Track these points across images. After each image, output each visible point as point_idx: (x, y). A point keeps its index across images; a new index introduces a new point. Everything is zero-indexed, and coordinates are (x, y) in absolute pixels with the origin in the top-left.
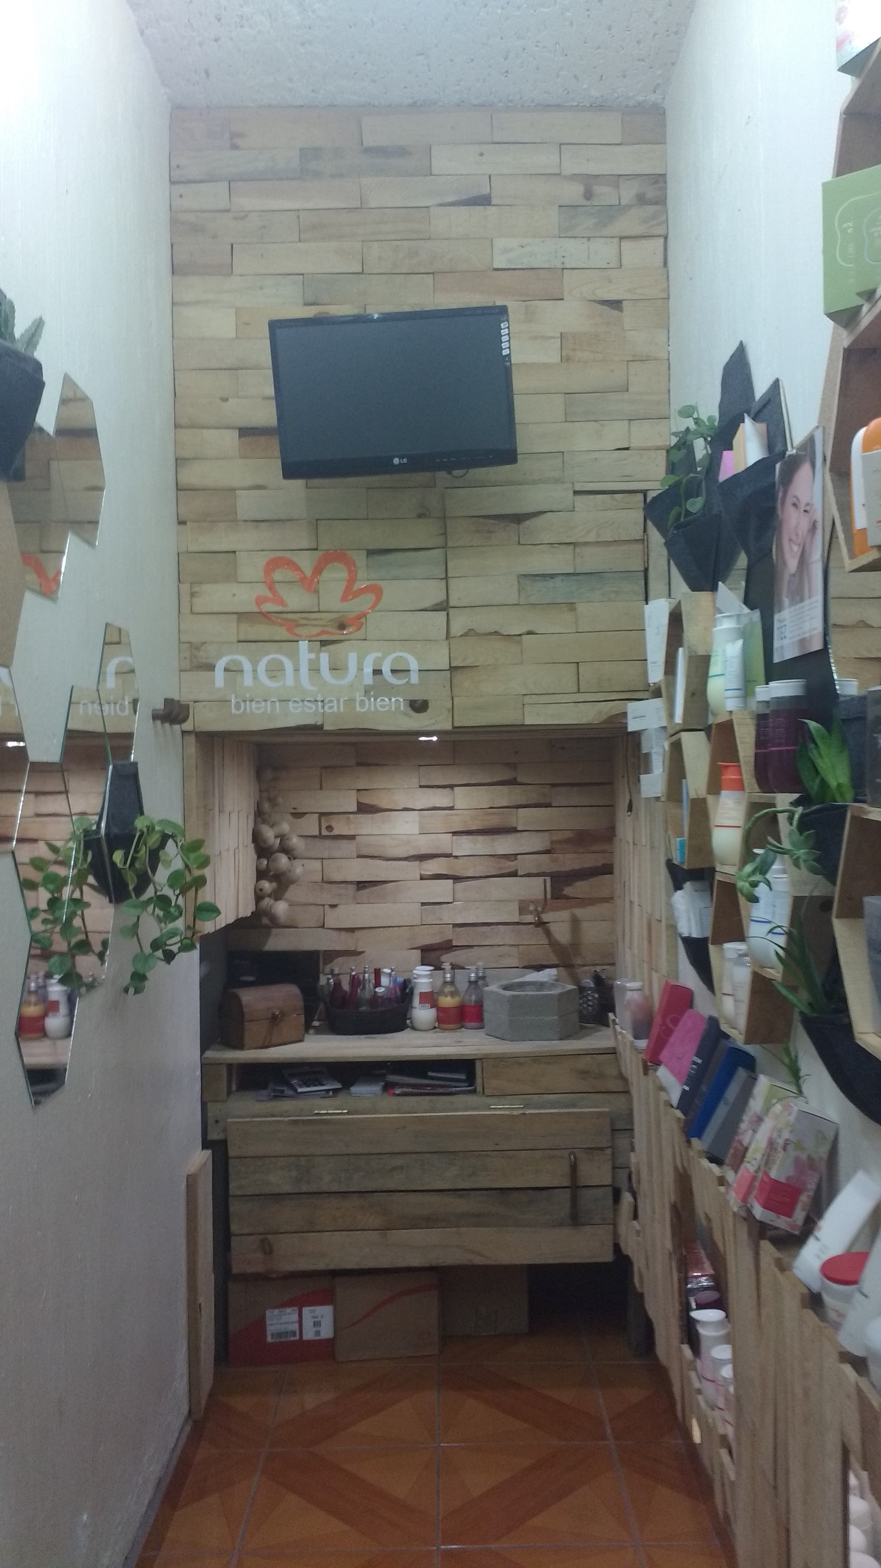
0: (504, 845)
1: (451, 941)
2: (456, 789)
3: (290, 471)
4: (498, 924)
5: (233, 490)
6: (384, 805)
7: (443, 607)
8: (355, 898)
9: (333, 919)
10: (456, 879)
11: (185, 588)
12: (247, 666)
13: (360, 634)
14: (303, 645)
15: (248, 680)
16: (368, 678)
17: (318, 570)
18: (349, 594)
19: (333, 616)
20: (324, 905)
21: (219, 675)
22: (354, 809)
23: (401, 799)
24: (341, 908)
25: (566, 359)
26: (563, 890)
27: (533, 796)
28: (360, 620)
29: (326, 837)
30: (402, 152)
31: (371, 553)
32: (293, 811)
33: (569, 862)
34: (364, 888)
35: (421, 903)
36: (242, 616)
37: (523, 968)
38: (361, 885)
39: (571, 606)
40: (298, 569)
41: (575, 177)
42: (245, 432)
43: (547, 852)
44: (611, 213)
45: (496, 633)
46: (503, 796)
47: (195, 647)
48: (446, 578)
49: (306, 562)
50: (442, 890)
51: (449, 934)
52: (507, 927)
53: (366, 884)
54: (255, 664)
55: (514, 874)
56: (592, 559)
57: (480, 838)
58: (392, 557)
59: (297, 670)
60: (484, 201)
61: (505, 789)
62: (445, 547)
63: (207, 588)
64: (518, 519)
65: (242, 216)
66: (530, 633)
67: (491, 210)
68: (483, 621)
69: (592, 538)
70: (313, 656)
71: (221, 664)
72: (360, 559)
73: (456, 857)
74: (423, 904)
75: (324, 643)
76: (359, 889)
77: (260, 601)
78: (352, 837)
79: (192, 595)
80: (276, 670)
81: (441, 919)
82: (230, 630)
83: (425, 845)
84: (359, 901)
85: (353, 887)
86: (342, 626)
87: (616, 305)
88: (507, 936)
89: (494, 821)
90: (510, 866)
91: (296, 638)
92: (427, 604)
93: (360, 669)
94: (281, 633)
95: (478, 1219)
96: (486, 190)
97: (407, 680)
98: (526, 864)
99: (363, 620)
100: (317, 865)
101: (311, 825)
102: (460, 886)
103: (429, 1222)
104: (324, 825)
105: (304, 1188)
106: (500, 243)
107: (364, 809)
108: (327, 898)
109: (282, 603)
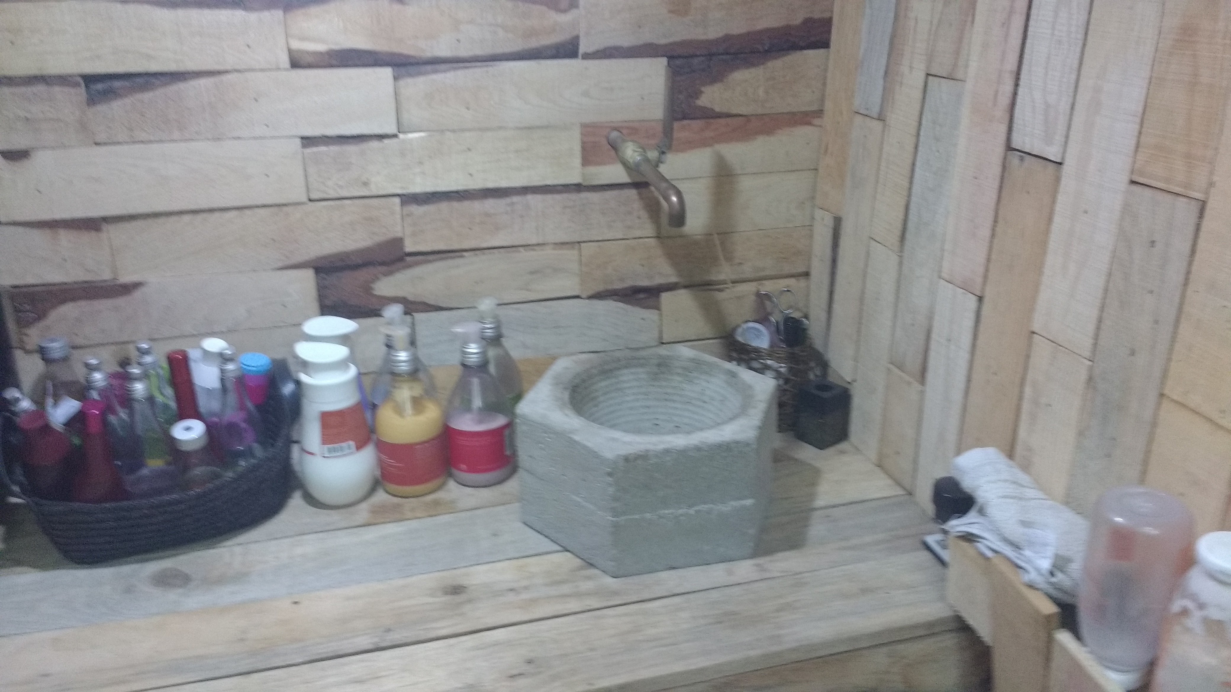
1: (398, 242)
4: (525, 190)
8: (83, 127)
9: (24, 194)
10: (403, 65)
24: (42, 160)
26: (697, 94)
34: (109, 95)
35: (303, 138)
37: (590, 297)
38: (101, 86)
51: (391, 223)
52: (549, 198)
53: (117, 84)
55: (569, 50)
74: (308, 141)
76: (92, 100)
81: (366, 184)
84: (102, 137)
85: (73, 94)
88: (549, 223)
90: (557, 26)
98: (602, 20)
102: (416, 84)
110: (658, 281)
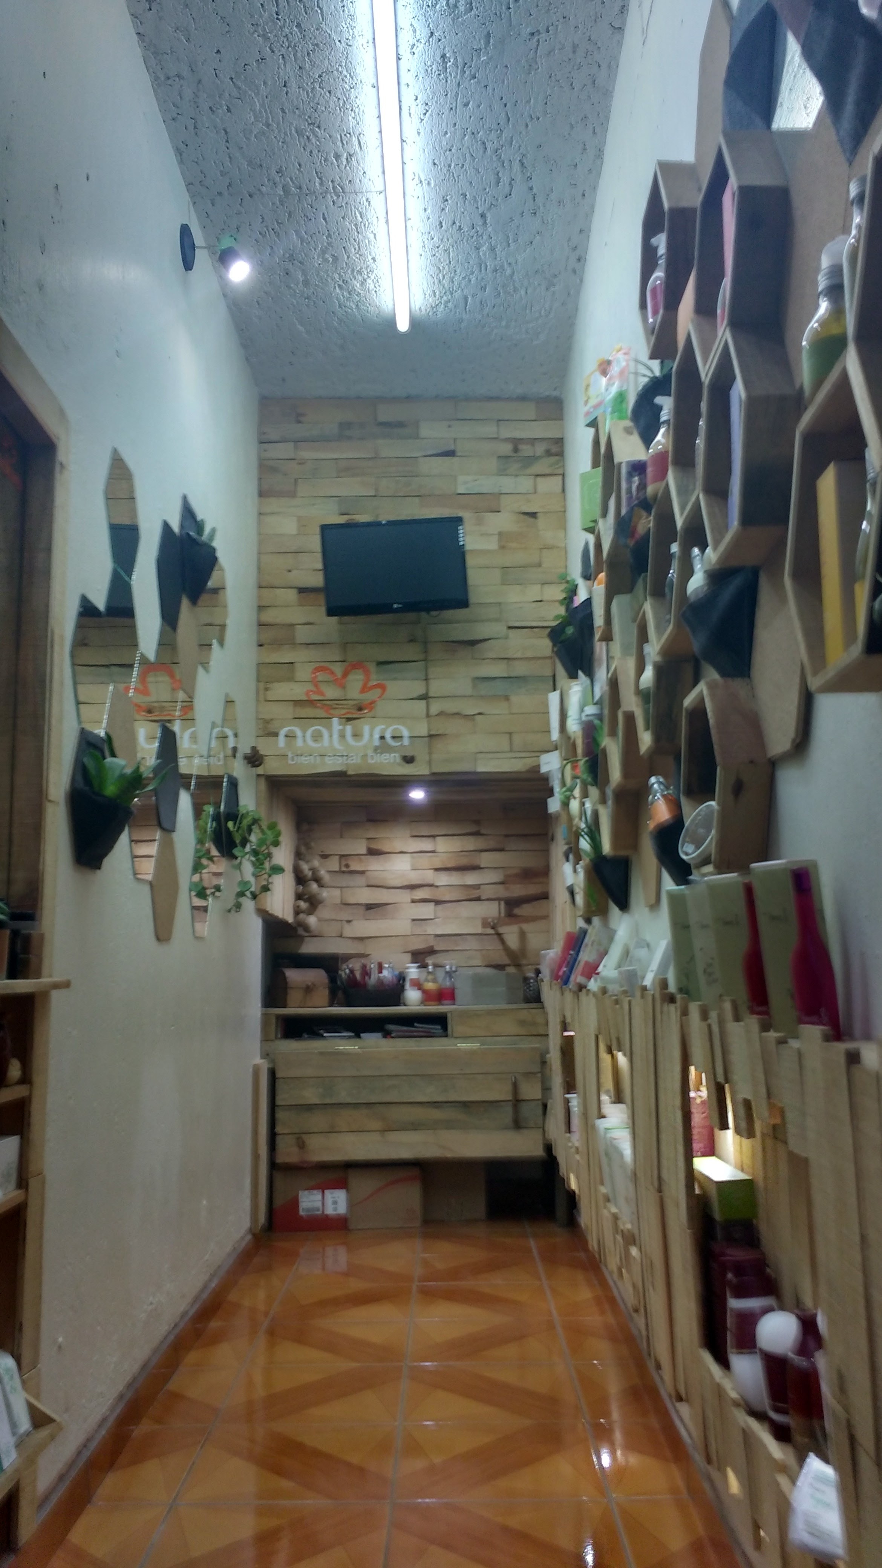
0: (471, 879)
1: (432, 947)
2: (438, 838)
3: (331, 612)
4: (467, 935)
5: (294, 625)
6: (386, 849)
7: (425, 697)
8: (364, 916)
9: (349, 931)
10: (438, 902)
11: (262, 685)
12: (299, 733)
13: (371, 714)
14: (335, 721)
15: (299, 742)
16: (377, 742)
17: (345, 674)
18: (364, 689)
19: (355, 702)
20: (342, 921)
21: (281, 741)
22: (364, 851)
23: (398, 845)
24: (355, 923)
25: (502, 547)
26: (513, 911)
27: (492, 844)
28: (371, 705)
29: (343, 872)
30: (401, 425)
31: (380, 663)
32: (322, 853)
33: (518, 890)
34: (371, 908)
35: (412, 920)
36: (297, 703)
37: (485, 966)
38: (369, 907)
39: (507, 698)
40: (332, 673)
41: (507, 440)
42: (302, 590)
43: (502, 883)
44: (531, 460)
45: (458, 714)
46: (470, 843)
47: (267, 722)
48: (426, 680)
49: (338, 669)
50: (427, 911)
51: (432, 942)
52: (473, 937)
53: (372, 906)
54: (304, 732)
55: (478, 899)
56: (520, 669)
57: (454, 873)
58: (391, 666)
59: (331, 736)
60: (451, 454)
61: (472, 839)
62: (425, 660)
63: (276, 685)
64: (473, 643)
65: (302, 463)
66: (480, 714)
67: (455, 459)
68: (450, 706)
69: (519, 655)
70: (341, 727)
71: (283, 732)
72: (372, 667)
73: (437, 887)
74: (414, 920)
75: (349, 719)
76: (366, 910)
77: (307, 693)
78: (362, 872)
79: (266, 689)
80: (317, 737)
81: (426, 931)
82: (288, 711)
83: (415, 877)
84: (368, 918)
85: (363, 908)
86: (360, 709)
87: (533, 515)
88: (473, 944)
89: (464, 861)
90: (475, 893)
91: (331, 717)
92: (415, 695)
93: (371, 735)
94: (320, 713)
95: (449, 1125)
96: (452, 448)
97: (400, 743)
98: (488, 892)
99: (373, 705)
100: (337, 892)
101: (334, 864)
102: (440, 907)
103: (414, 1126)
104: (344, 863)
105: (328, 1101)
106: (461, 479)
107: (373, 852)
108: (345, 916)
109: (322, 694)
110: (504, 963)
